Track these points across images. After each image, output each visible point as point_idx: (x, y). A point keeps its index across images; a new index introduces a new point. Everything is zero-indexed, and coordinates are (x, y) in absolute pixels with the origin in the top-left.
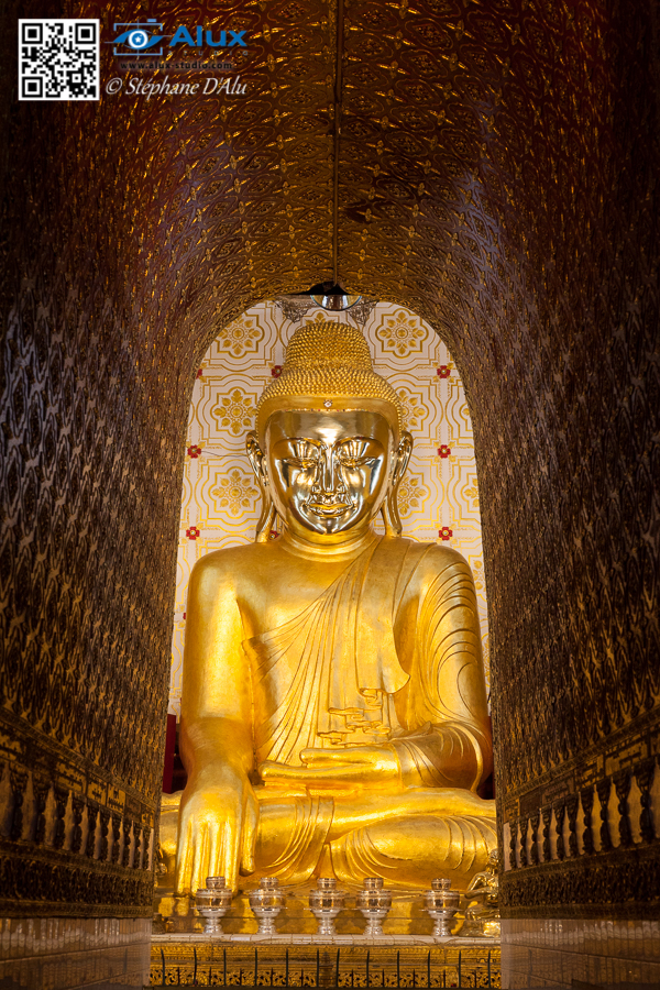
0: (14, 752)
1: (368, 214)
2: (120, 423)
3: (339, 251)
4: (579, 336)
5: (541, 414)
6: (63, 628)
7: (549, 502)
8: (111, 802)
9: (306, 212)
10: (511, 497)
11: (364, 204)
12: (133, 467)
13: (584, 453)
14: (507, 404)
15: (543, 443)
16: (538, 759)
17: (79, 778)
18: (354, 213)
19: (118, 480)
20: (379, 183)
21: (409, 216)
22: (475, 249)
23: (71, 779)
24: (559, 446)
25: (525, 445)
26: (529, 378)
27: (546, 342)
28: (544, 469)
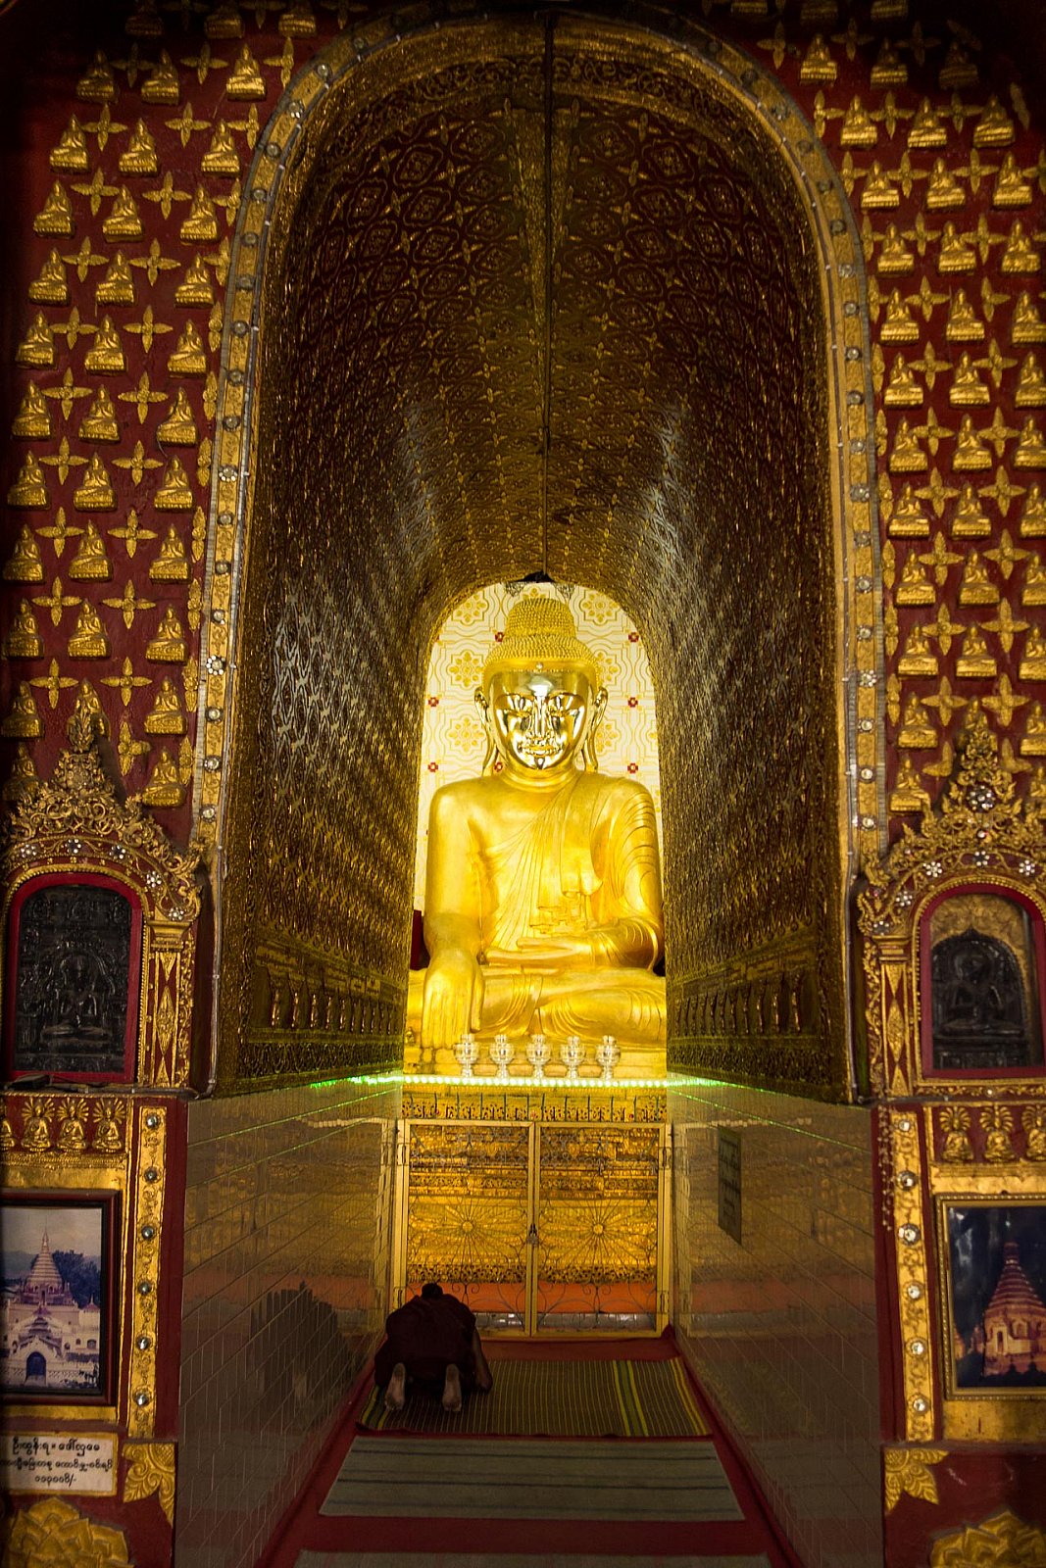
0: (291, 966)
1: (571, 519)
2: (371, 698)
3: (547, 548)
4: (738, 632)
5: (707, 690)
6: (327, 866)
7: (711, 761)
8: (370, 990)
9: (521, 516)
10: (682, 753)
11: (568, 510)
12: (381, 731)
13: (739, 728)
14: (681, 678)
15: (708, 714)
16: (698, 957)
17: (343, 976)
18: (559, 517)
19: (370, 743)
20: (580, 493)
21: (604, 520)
22: (657, 549)
23: (338, 978)
24: (721, 719)
25: (694, 713)
26: (699, 659)
27: (712, 632)
28: (709, 735)
